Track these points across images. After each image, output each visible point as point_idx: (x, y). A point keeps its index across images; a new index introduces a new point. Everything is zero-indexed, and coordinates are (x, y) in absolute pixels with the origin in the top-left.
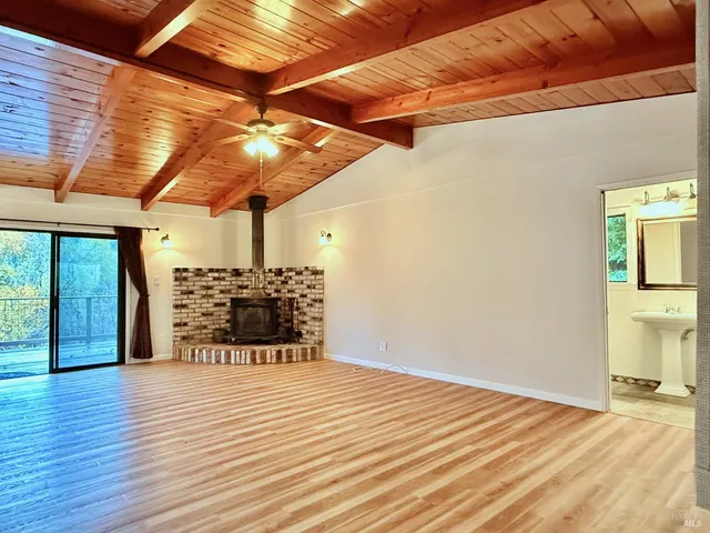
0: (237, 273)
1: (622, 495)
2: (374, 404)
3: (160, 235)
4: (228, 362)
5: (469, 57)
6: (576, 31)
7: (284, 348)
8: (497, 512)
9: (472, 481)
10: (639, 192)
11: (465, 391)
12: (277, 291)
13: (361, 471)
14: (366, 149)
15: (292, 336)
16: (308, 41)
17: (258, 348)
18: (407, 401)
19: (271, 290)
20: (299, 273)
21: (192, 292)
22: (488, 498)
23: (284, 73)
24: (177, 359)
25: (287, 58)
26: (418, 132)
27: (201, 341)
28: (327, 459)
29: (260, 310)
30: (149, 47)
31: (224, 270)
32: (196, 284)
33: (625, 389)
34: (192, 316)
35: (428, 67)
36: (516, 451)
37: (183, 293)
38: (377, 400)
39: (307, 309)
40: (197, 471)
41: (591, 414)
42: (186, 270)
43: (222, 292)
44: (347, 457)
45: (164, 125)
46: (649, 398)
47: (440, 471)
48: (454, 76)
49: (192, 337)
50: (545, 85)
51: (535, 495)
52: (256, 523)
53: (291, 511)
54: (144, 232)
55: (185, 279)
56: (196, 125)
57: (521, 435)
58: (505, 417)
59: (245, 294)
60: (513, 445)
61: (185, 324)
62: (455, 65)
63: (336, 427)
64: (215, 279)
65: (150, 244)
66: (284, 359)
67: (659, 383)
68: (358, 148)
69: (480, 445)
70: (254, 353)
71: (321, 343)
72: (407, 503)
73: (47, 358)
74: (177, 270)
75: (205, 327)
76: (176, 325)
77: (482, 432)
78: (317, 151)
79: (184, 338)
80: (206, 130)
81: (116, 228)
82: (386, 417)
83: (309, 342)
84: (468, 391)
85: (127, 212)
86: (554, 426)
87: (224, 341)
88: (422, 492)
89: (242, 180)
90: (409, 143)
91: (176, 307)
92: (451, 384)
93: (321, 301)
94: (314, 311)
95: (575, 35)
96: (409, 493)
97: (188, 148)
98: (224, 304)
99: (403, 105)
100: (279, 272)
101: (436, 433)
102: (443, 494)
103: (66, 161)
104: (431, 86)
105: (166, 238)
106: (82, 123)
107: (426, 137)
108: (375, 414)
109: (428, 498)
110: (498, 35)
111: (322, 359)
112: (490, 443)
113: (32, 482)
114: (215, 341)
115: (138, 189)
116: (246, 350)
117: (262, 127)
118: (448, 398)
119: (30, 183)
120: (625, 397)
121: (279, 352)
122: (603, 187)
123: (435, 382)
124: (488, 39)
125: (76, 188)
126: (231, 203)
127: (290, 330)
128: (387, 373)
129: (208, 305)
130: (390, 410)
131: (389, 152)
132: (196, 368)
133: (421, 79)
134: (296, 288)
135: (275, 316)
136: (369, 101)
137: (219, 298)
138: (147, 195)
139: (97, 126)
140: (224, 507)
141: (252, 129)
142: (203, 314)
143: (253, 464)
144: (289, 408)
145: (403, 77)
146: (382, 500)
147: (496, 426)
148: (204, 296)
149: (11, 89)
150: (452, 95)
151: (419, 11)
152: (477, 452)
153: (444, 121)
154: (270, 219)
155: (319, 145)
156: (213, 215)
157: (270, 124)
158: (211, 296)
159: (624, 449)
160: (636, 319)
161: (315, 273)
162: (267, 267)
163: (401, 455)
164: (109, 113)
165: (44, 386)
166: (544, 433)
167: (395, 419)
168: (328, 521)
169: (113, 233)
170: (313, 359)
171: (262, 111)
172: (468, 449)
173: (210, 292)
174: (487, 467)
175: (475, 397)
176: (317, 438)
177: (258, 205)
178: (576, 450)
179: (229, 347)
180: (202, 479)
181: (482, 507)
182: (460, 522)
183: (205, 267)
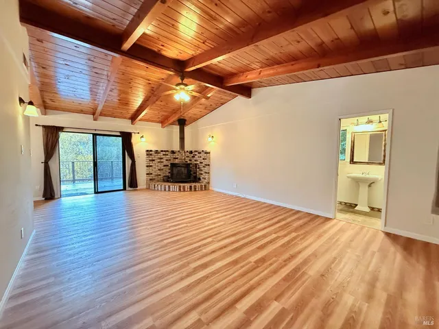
0: (173, 152)
1: (346, 263)
2: (230, 212)
3: (140, 135)
4: (169, 190)
5: (282, 51)
6: (340, 37)
7: (193, 185)
8: (288, 272)
9: (276, 253)
10: (354, 120)
11: (271, 207)
12: (190, 160)
13: (225, 247)
14: (229, 98)
15: (197, 180)
16: (204, 43)
17: (182, 185)
18: (245, 211)
19: (187, 159)
20: (200, 153)
21: (154, 160)
22: (284, 263)
23: (192, 60)
24: (148, 188)
25: (194, 52)
26: (254, 91)
27: (158, 181)
28: (210, 239)
29: (183, 169)
30: (127, 45)
31: (167, 151)
32: (155, 157)
33: (341, 207)
34: (154, 170)
35: (261, 57)
36: (295, 238)
37: (150, 161)
38: (232, 210)
39: (203, 169)
40: (152, 244)
41: (328, 219)
42: (151, 151)
43: (167, 160)
44: (220, 238)
45: (140, 86)
46: (352, 212)
47: (261, 248)
48: (273, 62)
49: (154, 179)
50: (319, 66)
51: (305, 262)
52: (178, 273)
53: (193, 267)
54: (133, 134)
55: (151, 155)
56: (153, 86)
57: (296, 230)
58: (289, 220)
59: (177, 161)
60: (294, 235)
61: (151, 174)
62: (274, 56)
63: (214, 223)
64: (164, 155)
65: (135, 140)
66: (193, 189)
67: (357, 205)
68: (226, 98)
69: (279, 234)
70: (180, 187)
71: (209, 183)
72: (246, 264)
73: (93, 187)
74: (147, 151)
75: (160, 175)
76: (147, 174)
77: (279, 227)
78: (207, 98)
79: (151, 180)
80: (157, 88)
81: (121, 132)
82: (236, 219)
83: (204, 182)
84: (272, 207)
85: (125, 125)
86: (312, 225)
87: (168, 181)
88: (254, 259)
89: (175, 111)
90: (249, 96)
91: (147, 166)
92: (265, 203)
93: (209, 165)
94: (206, 169)
95: (338, 39)
96: (247, 259)
97: (150, 97)
98: (168, 166)
99: (248, 77)
100: (191, 152)
101: (259, 227)
102: (263, 260)
103: (96, 102)
104: (261, 67)
105: (142, 137)
106: (101, 84)
107: (257, 93)
108: (232, 217)
109: (255, 262)
110: (299, 39)
111: (209, 189)
112: (283, 233)
113: (79, 247)
114: (164, 181)
115: (129, 115)
116: (177, 185)
117: (182, 86)
118: (263, 210)
119: (81, 112)
120: (341, 211)
121: (191, 187)
122: (340, 117)
123: (258, 202)
124: (293, 41)
125: (102, 114)
126: (170, 122)
127: (195, 177)
128: (237, 197)
129: (161, 166)
130: (238, 215)
131: (240, 99)
132: (156, 192)
133: (257, 64)
134: (198, 159)
135: (189, 171)
136: (232, 75)
137: (166, 163)
138: (133, 118)
139: (107, 86)
140: (162, 264)
141: (178, 88)
142: (159, 170)
143: (178, 241)
144: (194, 213)
145: (249, 63)
146: (235, 262)
147: (285, 225)
148: (159, 162)
149: (66, 67)
150: (272, 72)
151: (260, 24)
152: (278, 238)
153: (265, 85)
154: (187, 129)
155: (209, 96)
156: (163, 127)
157: (186, 85)
158: (162, 162)
159: (345, 238)
160: (348, 177)
161: (206, 153)
162: (186, 150)
163: (243, 238)
164: (112, 79)
165: (91, 200)
166: (308, 228)
167: (241, 220)
168: (210, 273)
169: (119, 134)
170: (205, 190)
171: (182, 80)
172: (274, 236)
173: (162, 160)
174: (283, 246)
175: (274, 210)
176: (205, 229)
177: (182, 123)
178: (322, 238)
179: (170, 184)
180: (153, 248)
181: (281, 268)
182: (272, 276)
183: (159, 150)
